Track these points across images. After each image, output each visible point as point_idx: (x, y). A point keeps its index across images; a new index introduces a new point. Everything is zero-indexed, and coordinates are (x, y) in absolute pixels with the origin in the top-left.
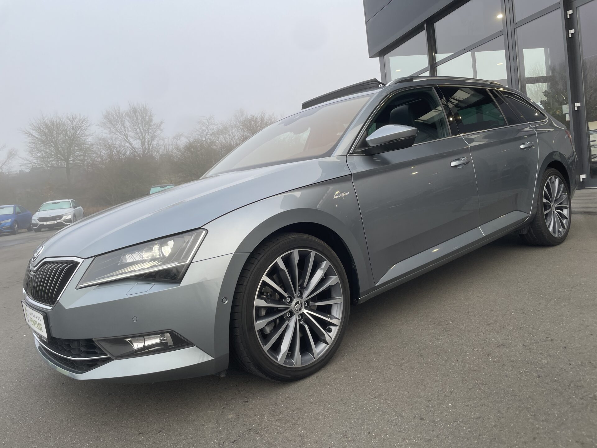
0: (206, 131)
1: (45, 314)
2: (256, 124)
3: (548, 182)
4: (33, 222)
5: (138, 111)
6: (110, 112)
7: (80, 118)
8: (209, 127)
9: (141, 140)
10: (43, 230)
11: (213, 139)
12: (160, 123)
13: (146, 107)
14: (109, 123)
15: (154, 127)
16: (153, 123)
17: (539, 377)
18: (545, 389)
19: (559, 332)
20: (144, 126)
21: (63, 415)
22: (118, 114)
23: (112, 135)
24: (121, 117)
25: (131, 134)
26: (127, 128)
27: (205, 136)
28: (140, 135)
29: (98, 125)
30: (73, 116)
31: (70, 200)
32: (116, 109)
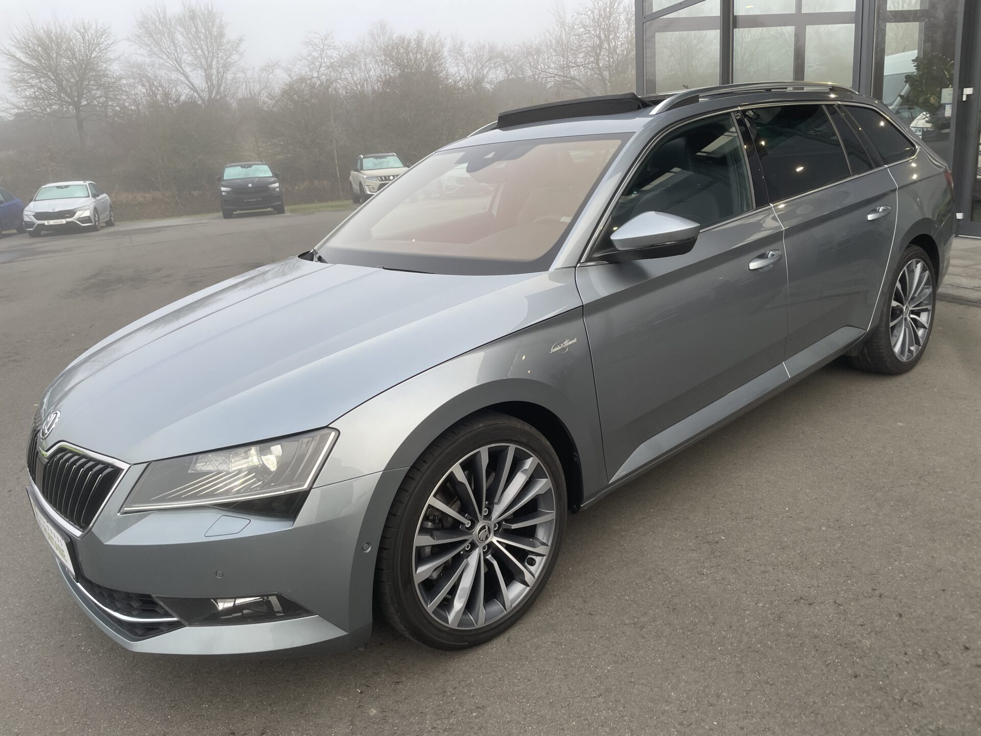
0: (320, 60)
1: (69, 540)
2: (407, 53)
3: (904, 271)
4: (26, 219)
5: (199, 16)
6: (149, 17)
7: (97, 28)
8: (325, 52)
9: (205, 70)
10: (43, 232)
11: (332, 75)
12: (237, 41)
13: (212, 8)
14: (147, 35)
15: (228, 48)
16: (225, 40)
17: (856, 677)
18: (863, 705)
19: (893, 579)
20: (209, 44)
21: (107, 680)
22: (162, 20)
23: (153, 59)
24: (169, 26)
25: (187, 58)
26: (180, 46)
27: (318, 70)
28: (203, 61)
29: (128, 39)
30: (83, 23)
31: (87, 183)
32: (160, 11)
